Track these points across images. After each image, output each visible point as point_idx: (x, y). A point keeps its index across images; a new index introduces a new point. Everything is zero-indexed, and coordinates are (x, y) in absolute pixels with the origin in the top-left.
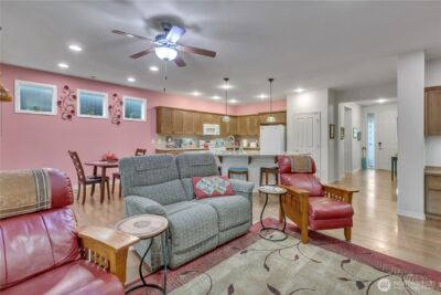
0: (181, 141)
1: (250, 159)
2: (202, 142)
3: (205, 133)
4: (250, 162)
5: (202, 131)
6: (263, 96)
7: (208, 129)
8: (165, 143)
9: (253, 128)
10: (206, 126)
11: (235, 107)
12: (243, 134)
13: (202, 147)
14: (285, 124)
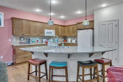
0: (29, 39)
1: (69, 55)
2: (44, 40)
3: (46, 35)
4: (69, 58)
5: (44, 33)
6: (79, 12)
7: (47, 32)
8: (19, 41)
9: (73, 32)
10: (46, 31)
11: (64, 21)
12: (68, 35)
13: (44, 43)
14: (93, 29)
